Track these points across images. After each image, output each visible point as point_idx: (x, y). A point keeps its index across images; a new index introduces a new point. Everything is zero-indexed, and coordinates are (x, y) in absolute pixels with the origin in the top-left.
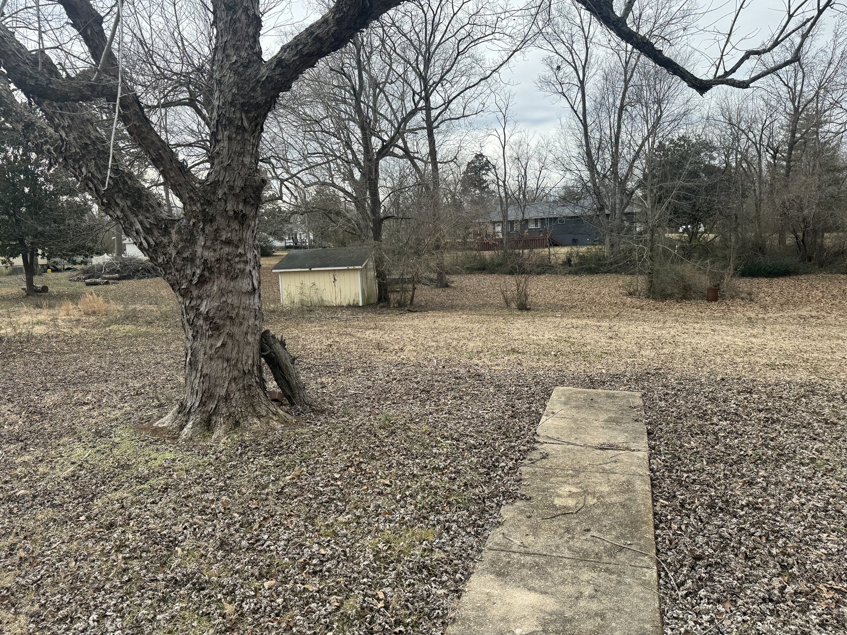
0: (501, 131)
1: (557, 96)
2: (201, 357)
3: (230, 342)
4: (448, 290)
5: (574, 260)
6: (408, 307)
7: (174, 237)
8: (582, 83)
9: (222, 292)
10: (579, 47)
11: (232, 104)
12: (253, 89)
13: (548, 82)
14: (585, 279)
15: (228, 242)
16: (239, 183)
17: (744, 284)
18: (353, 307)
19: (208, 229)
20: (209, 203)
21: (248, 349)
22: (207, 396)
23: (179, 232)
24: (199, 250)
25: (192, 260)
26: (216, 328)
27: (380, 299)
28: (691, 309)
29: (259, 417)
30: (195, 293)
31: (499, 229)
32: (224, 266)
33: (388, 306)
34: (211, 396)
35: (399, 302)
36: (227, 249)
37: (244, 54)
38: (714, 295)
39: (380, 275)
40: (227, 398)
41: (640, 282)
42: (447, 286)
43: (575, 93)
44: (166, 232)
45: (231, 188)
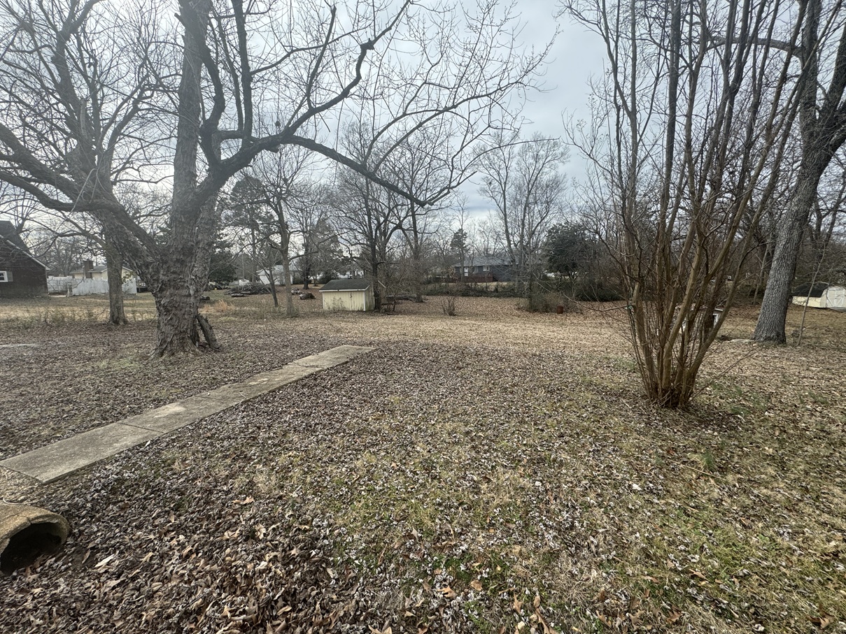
0: (460, 217)
1: (490, 199)
2: (162, 324)
3: (174, 318)
4: (422, 304)
5: (500, 289)
6: (388, 312)
7: (151, 270)
8: (504, 191)
9: (171, 295)
10: (503, 172)
11: (176, 211)
12: (186, 205)
13: (485, 191)
14: (500, 300)
15: (174, 273)
16: (181, 246)
17: (578, 304)
18: (360, 311)
19: (164, 266)
20: (165, 255)
21: (185, 321)
22: (163, 341)
23: (153, 268)
24: (161, 276)
25: (157, 280)
26: (168, 311)
27: (375, 308)
28: (546, 318)
29: (185, 351)
30: (159, 295)
31: (466, 271)
32: (172, 284)
33: (379, 312)
34: (165, 342)
35: (385, 309)
36: (174, 276)
37: (183, 189)
38: (561, 311)
39: (376, 295)
40: (171, 342)
41: (524, 302)
42: (422, 302)
43: (499, 197)
44: (147, 267)
45: (176, 248)
